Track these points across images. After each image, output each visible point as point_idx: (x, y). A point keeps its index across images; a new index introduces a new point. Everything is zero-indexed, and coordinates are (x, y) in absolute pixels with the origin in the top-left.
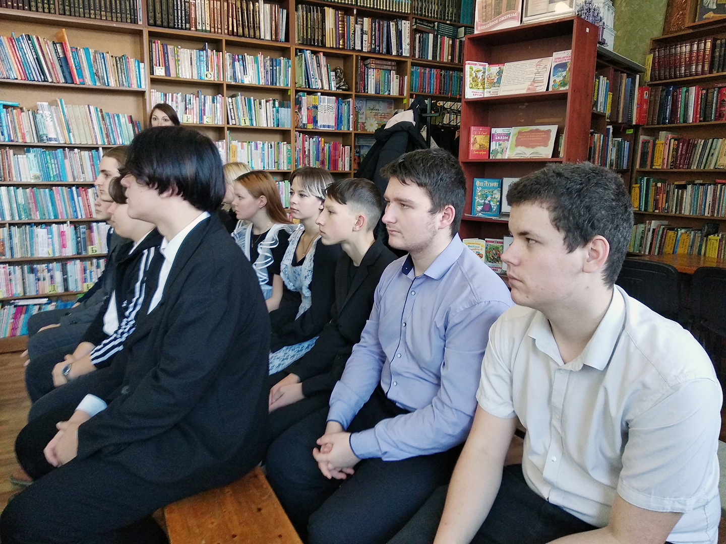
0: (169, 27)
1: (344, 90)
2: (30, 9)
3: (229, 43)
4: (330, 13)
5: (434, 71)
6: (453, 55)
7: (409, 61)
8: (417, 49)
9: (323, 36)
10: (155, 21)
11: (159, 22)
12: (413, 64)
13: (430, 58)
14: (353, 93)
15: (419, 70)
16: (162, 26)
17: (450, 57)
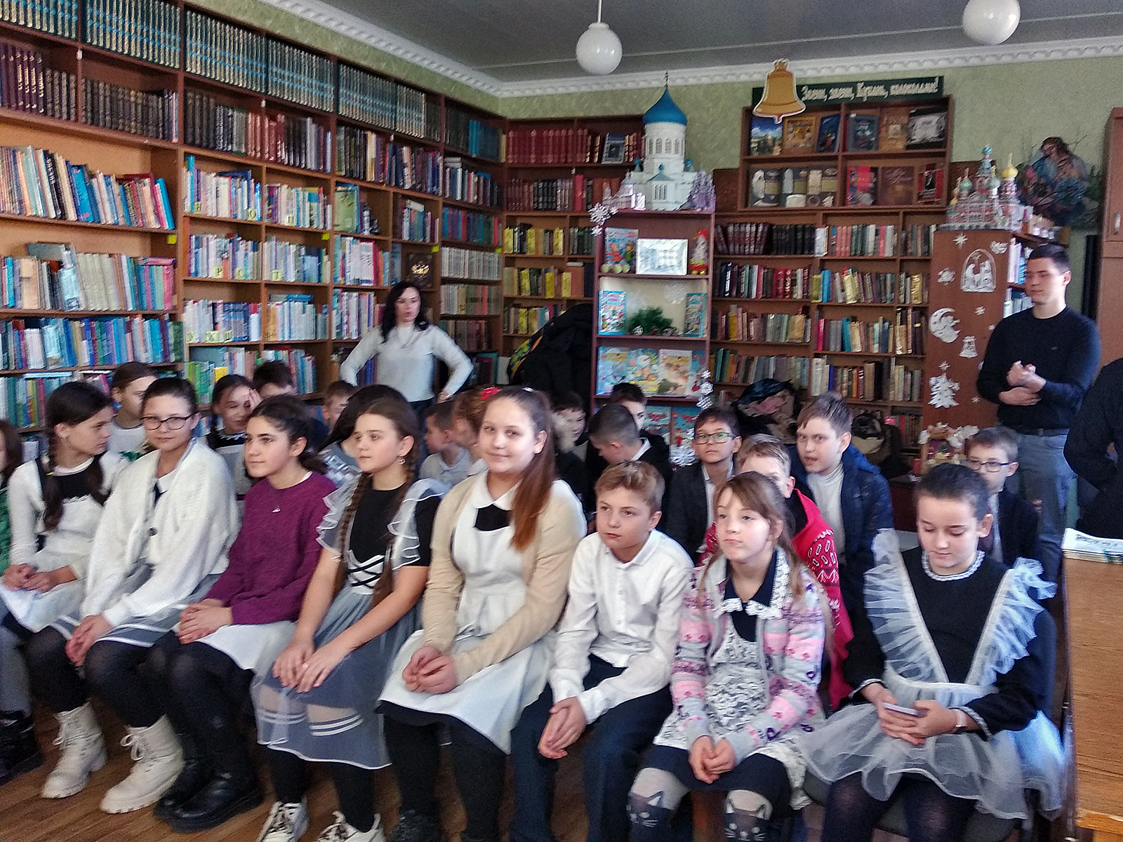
0: (207, 148)
1: (376, 234)
2: (45, 113)
3: (269, 170)
4: (372, 138)
5: (461, 213)
6: (478, 194)
7: (441, 201)
9: (365, 167)
10: (194, 139)
11: (198, 142)
12: (445, 205)
13: (459, 198)
14: (390, 238)
15: (448, 212)
16: (200, 146)
17: (476, 198)
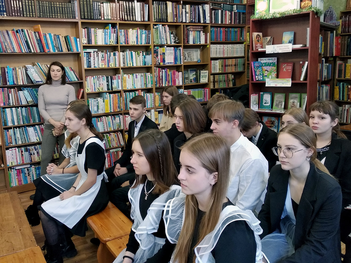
0: (91, 19)
1: (177, 43)
2: (24, 16)
3: (120, 24)
4: (169, 4)
5: (222, 29)
6: (231, 19)
7: (210, 25)
8: (213, 19)
9: (167, 16)
10: (84, 17)
13: (220, 23)
14: (182, 44)
16: (88, 19)
17: (230, 21)
